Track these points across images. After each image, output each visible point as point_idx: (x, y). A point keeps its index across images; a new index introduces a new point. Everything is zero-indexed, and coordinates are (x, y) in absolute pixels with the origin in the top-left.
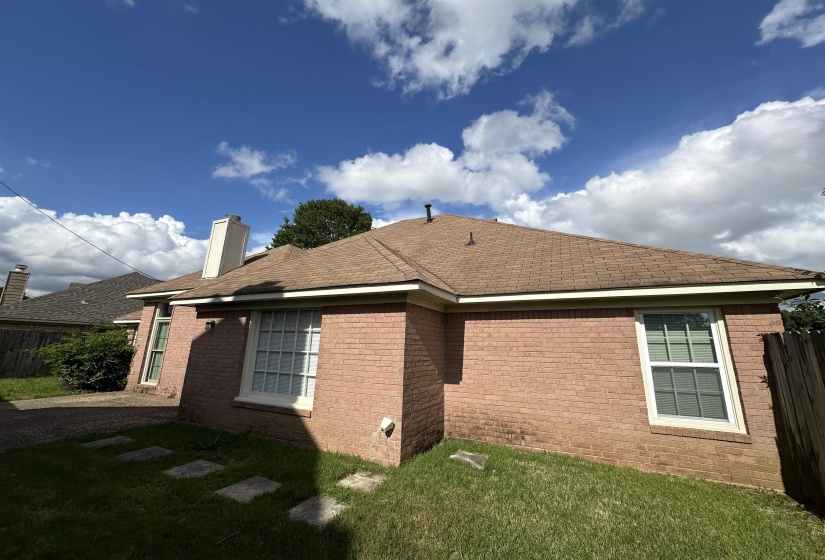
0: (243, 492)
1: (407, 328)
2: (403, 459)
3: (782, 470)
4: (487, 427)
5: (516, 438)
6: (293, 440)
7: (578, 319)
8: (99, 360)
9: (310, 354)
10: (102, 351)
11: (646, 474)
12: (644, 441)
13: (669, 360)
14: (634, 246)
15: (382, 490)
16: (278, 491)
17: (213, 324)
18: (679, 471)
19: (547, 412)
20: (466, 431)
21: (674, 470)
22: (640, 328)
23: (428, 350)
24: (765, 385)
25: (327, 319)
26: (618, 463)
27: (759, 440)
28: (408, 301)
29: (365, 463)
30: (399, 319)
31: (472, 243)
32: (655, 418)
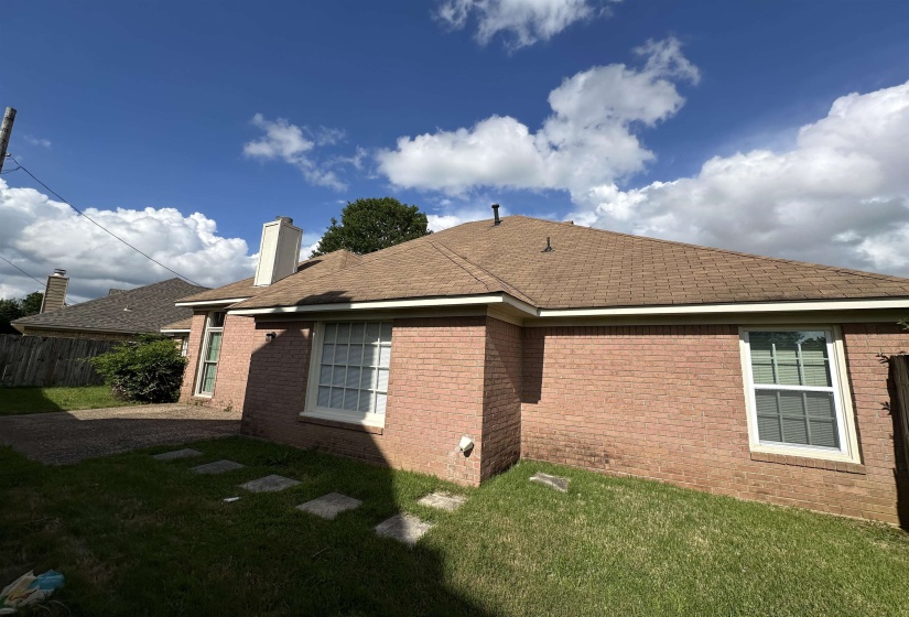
0: (326, 508)
1: (486, 344)
2: (483, 480)
3: (898, 504)
4: (568, 449)
5: (600, 461)
6: (364, 458)
7: (673, 336)
8: (152, 371)
9: (379, 369)
10: (154, 362)
11: (743, 502)
12: (743, 468)
13: (775, 382)
14: (738, 255)
15: (465, 510)
16: (360, 508)
17: (273, 335)
18: (780, 501)
19: (635, 436)
20: (544, 453)
21: (774, 500)
22: (745, 347)
23: (506, 367)
24: (887, 412)
25: (397, 332)
26: (713, 491)
27: (875, 470)
28: (488, 314)
29: (443, 483)
30: (478, 333)
31: (548, 249)
32: (757, 445)
